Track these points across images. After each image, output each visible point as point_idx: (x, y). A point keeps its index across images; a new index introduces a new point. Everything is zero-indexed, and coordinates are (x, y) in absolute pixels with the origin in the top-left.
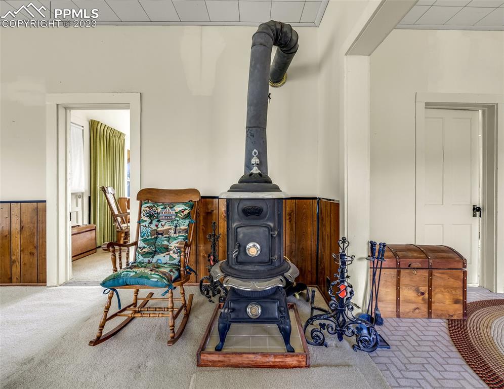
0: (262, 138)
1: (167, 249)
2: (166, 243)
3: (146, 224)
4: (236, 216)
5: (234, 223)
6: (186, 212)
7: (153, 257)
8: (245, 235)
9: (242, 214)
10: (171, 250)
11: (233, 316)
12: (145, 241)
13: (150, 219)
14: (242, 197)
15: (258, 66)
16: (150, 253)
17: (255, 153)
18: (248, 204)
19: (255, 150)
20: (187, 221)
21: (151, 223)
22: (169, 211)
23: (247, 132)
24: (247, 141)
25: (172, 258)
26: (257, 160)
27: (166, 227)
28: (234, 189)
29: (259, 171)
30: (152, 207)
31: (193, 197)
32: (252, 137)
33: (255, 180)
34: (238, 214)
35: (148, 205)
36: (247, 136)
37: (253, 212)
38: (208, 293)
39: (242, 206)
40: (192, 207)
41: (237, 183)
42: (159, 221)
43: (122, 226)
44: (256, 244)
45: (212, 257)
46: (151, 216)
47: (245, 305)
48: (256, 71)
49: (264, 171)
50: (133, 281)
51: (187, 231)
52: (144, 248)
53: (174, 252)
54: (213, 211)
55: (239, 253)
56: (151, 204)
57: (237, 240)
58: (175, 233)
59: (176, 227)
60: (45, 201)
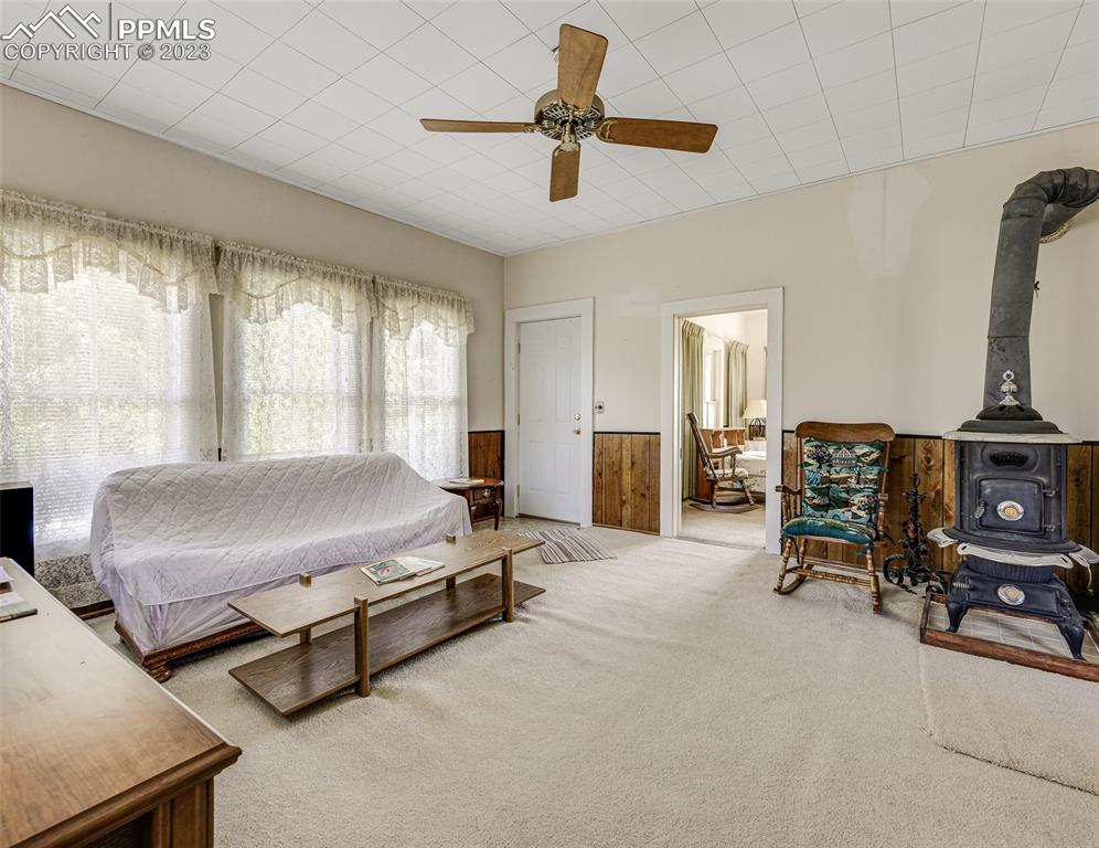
0: (1022, 352)
1: (846, 504)
2: (844, 495)
3: (814, 468)
4: (978, 465)
5: (973, 474)
6: (874, 456)
7: (827, 511)
8: (994, 490)
9: (990, 463)
10: (854, 505)
11: (973, 595)
12: (813, 489)
13: (818, 462)
14: (986, 440)
15: (1016, 248)
16: (823, 506)
17: (1009, 376)
18: (1000, 449)
19: (1008, 372)
20: (876, 470)
21: (820, 467)
22: (844, 453)
23: (990, 343)
24: (989, 357)
25: (855, 516)
26: (1014, 387)
27: (843, 475)
28: (967, 427)
29: (1017, 403)
30: (820, 447)
31: (882, 435)
32: (1001, 352)
33: (1011, 416)
34: (982, 461)
35: (815, 443)
36: (991, 350)
37: (1010, 461)
38: (901, 580)
39: (988, 451)
40: (882, 448)
41: (974, 419)
42: (831, 466)
43: (716, 472)
44: (1014, 503)
45: (912, 526)
46: (819, 459)
47: (993, 586)
48: (1012, 255)
49: (1025, 402)
50: (822, 530)
51: (876, 482)
52: (814, 498)
53: (859, 508)
54: (904, 457)
55: (984, 514)
56: (818, 443)
57: (980, 496)
58: (858, 483)
59: (859, 475)
60: (659, 434)
